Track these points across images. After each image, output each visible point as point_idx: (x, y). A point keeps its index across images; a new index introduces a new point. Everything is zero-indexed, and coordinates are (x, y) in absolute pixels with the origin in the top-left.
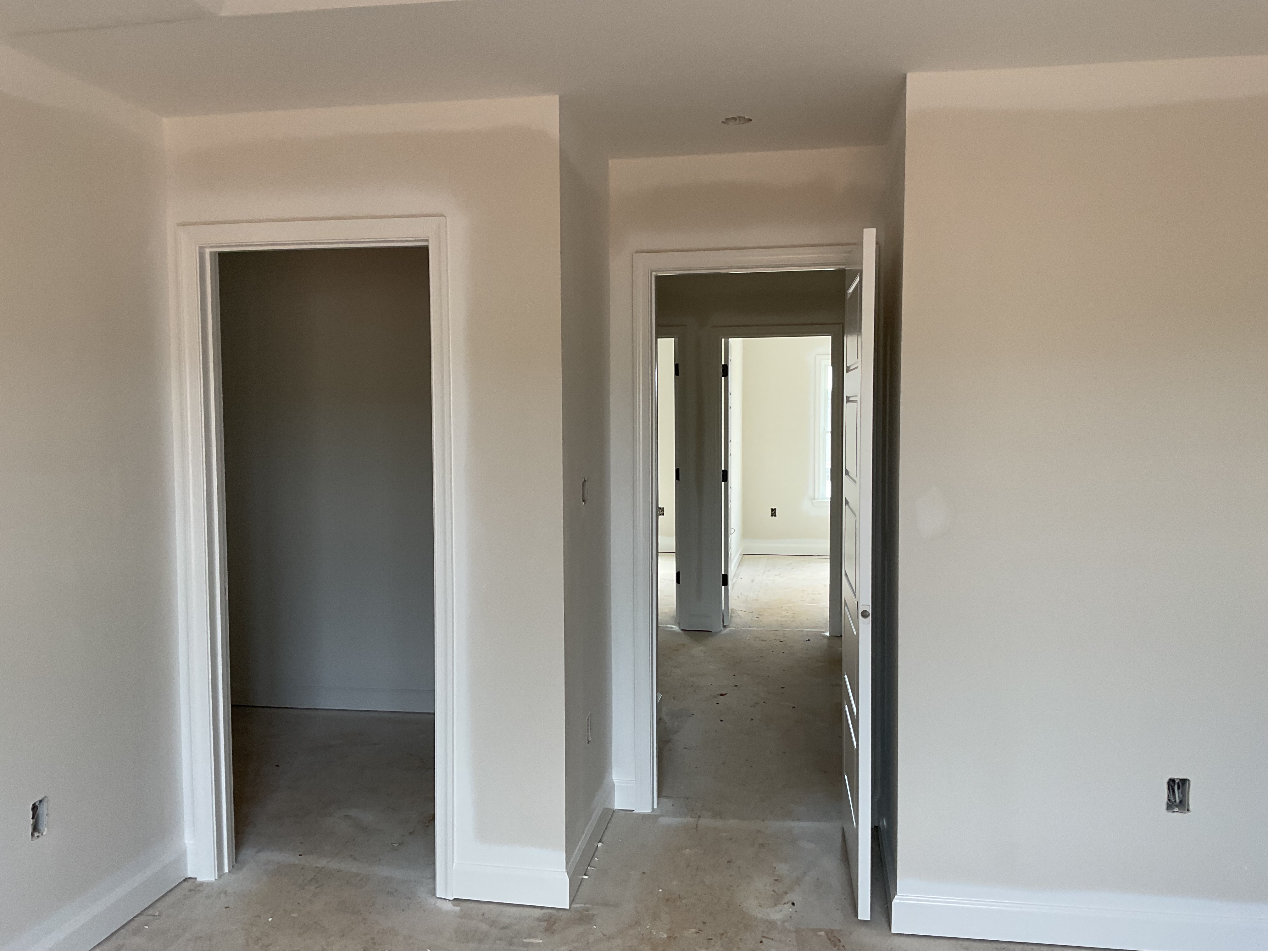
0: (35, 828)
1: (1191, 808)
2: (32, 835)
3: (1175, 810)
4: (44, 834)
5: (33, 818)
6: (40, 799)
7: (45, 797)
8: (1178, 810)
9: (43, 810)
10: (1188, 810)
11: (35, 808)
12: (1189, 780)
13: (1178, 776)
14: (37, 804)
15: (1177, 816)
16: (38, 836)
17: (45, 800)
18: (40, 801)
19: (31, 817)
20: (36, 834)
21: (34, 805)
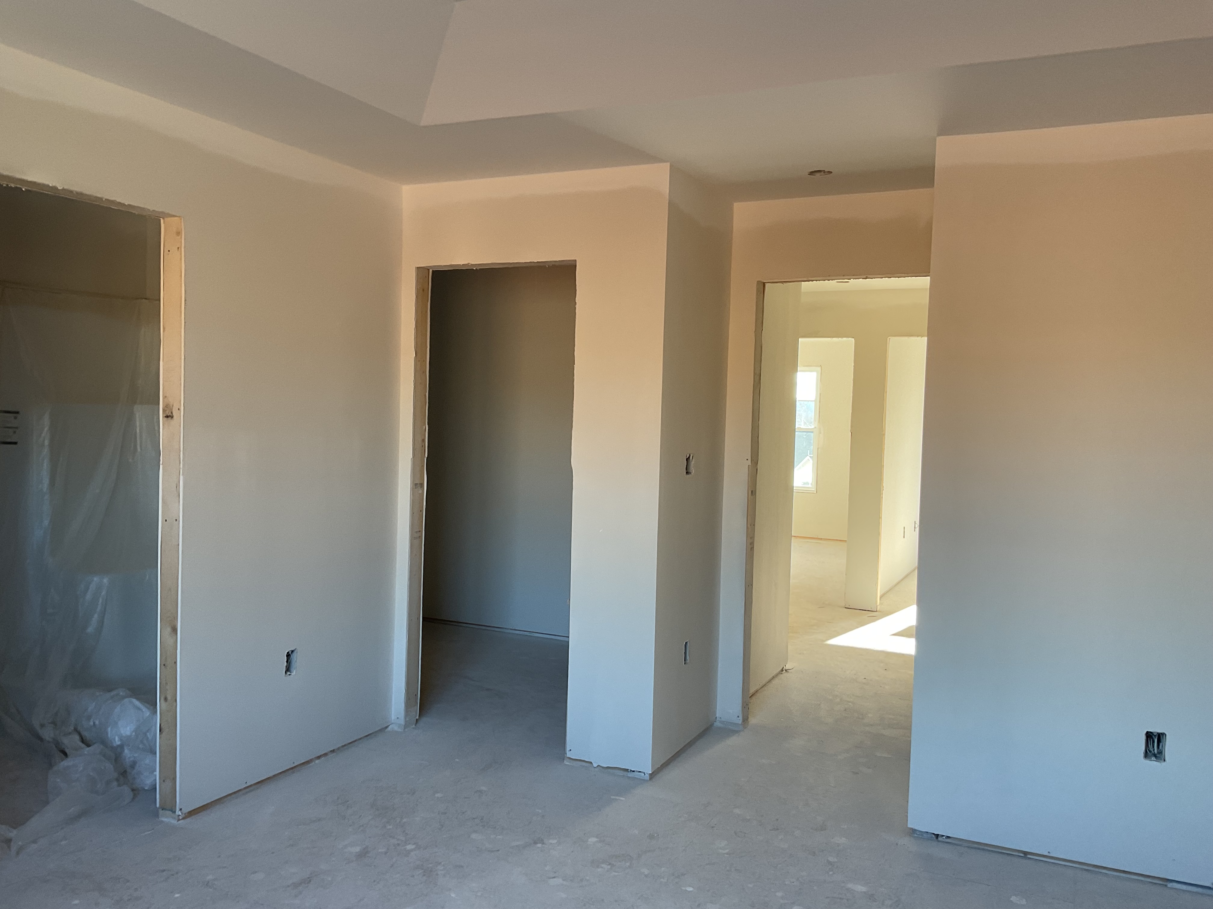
0: (288, 669)
1: (1166, 759)
2: (286, 673)
3: (1153, 759)
4: (294, 673)
5: (287, 662)
6: (293, 649)
7: (296, 649)
8: (1155, 759)
9: (294, 657)
10: (1164, 760)
11: (288, 655)
12: (1166, 735)
13: (1156, 729)
14: (290, 652)
15: (1153, 764)
16: (289, 675)
17: (295, 652)
18: (292, 651)
19: (286, 660)
20: (288, 673)
21: (288, 653)
